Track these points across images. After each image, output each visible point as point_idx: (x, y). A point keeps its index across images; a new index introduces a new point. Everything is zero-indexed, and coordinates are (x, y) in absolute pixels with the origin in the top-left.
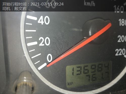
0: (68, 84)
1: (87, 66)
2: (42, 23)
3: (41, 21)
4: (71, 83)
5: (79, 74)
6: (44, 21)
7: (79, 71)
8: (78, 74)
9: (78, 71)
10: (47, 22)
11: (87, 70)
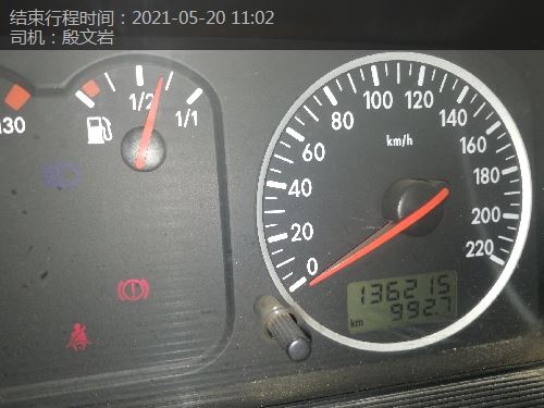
0: (352, 324)
1: (396, 283)
2: (297, 193)
3: (294, 190)
4: (360, 323)
5: (376, 302)
6: (300, 189)
7: (377, 294)
8: (373, 302)
9: (373, 294)
10: (307, 191)
11: (394, 291)
